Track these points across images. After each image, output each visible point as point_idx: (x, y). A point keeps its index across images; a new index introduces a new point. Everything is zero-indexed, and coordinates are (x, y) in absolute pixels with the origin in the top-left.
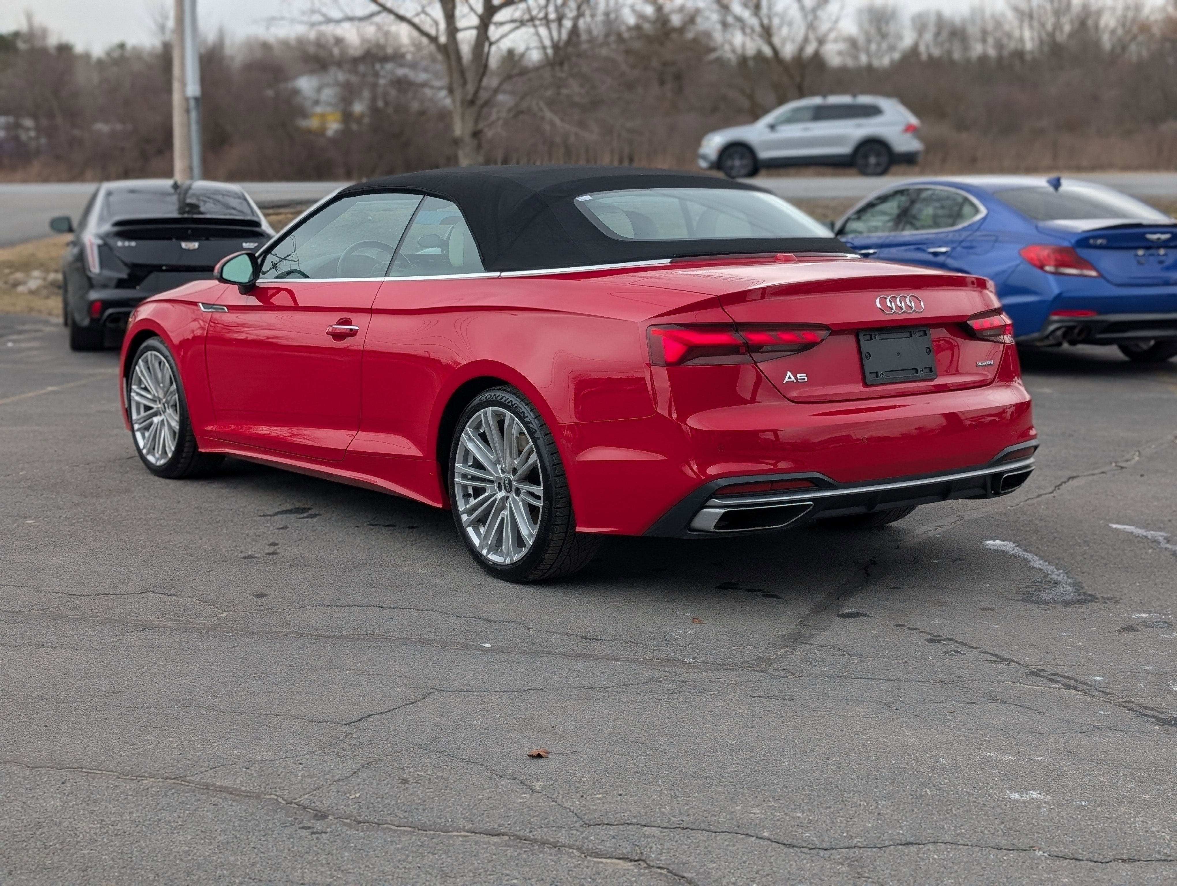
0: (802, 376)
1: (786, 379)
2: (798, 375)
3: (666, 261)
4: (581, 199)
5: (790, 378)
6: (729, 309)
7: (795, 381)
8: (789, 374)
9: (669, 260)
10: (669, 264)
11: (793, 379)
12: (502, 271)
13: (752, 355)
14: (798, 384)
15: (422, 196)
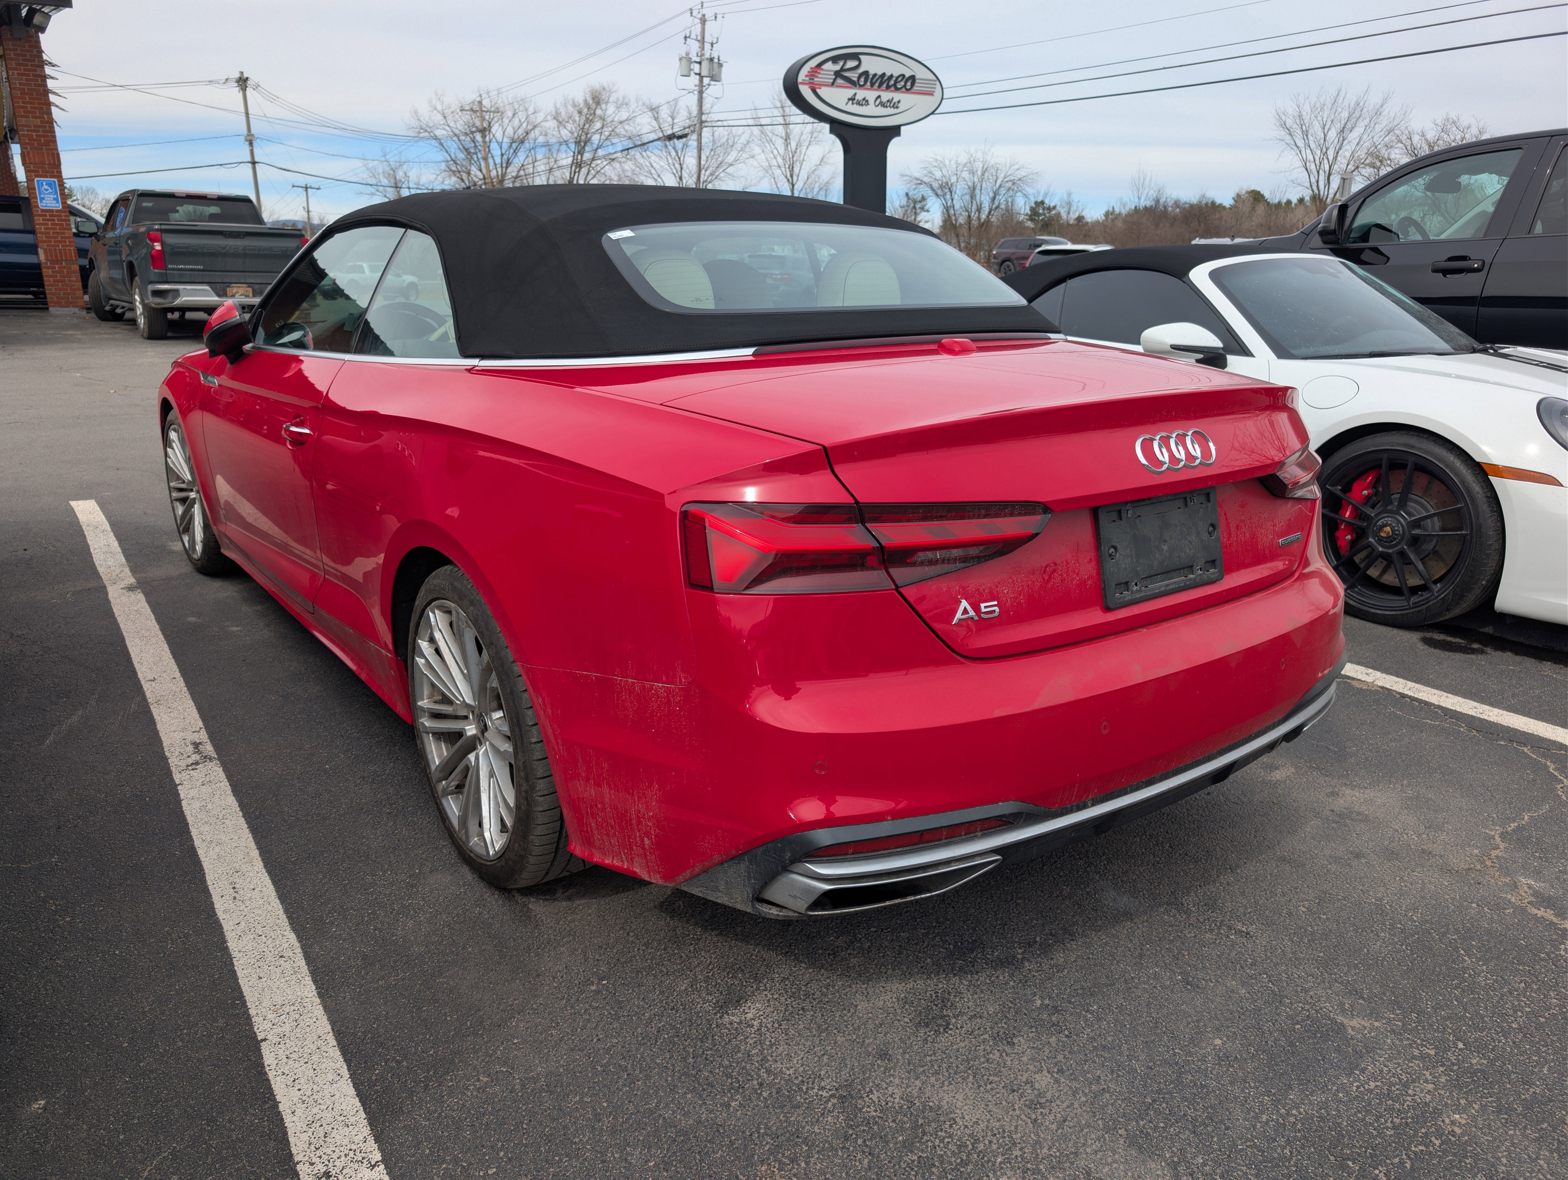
0: (991, 607)
1: (959, 615)
2: (983, 605)
3: (747, 353)
4: (615, 235)
5: (965, 611)
6: (848, 472)
7: (976, 618)
8: (964, 604)
9: (750, 351)
10: (752, 358)
11: (972, 613)
12: (483, 357)
13: (891, 570)
14: (983, 624)
15: (404, 230)
